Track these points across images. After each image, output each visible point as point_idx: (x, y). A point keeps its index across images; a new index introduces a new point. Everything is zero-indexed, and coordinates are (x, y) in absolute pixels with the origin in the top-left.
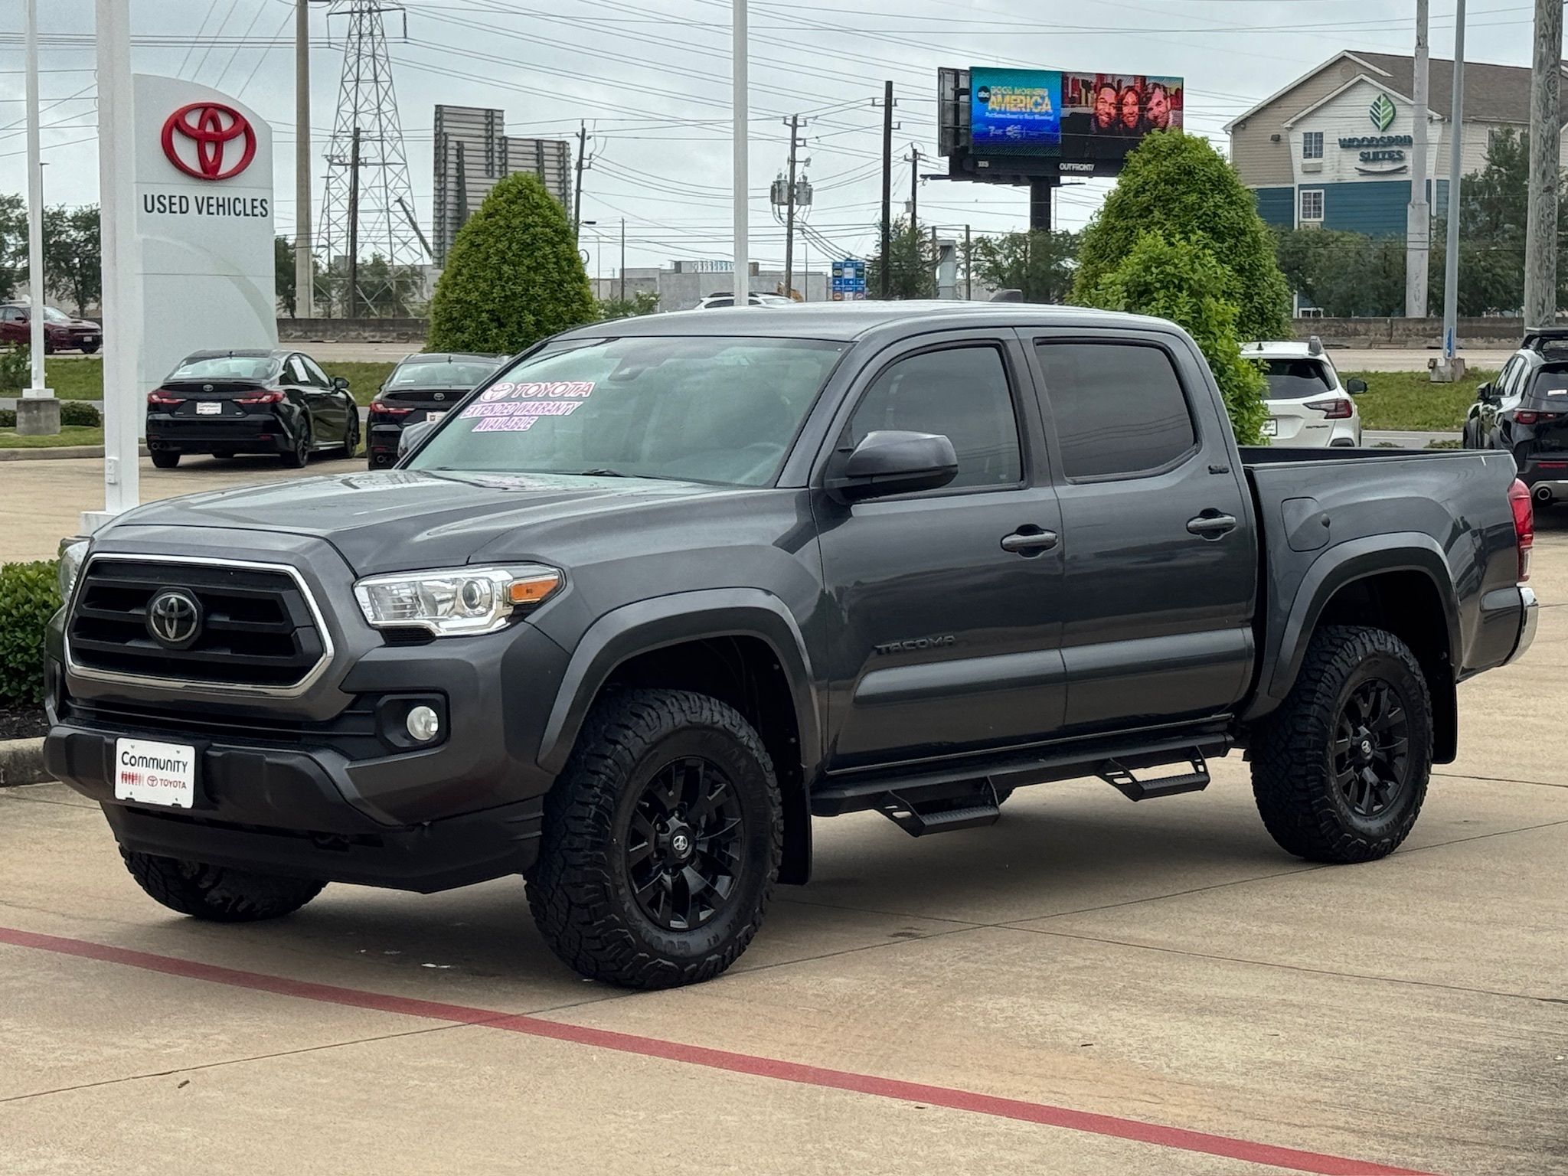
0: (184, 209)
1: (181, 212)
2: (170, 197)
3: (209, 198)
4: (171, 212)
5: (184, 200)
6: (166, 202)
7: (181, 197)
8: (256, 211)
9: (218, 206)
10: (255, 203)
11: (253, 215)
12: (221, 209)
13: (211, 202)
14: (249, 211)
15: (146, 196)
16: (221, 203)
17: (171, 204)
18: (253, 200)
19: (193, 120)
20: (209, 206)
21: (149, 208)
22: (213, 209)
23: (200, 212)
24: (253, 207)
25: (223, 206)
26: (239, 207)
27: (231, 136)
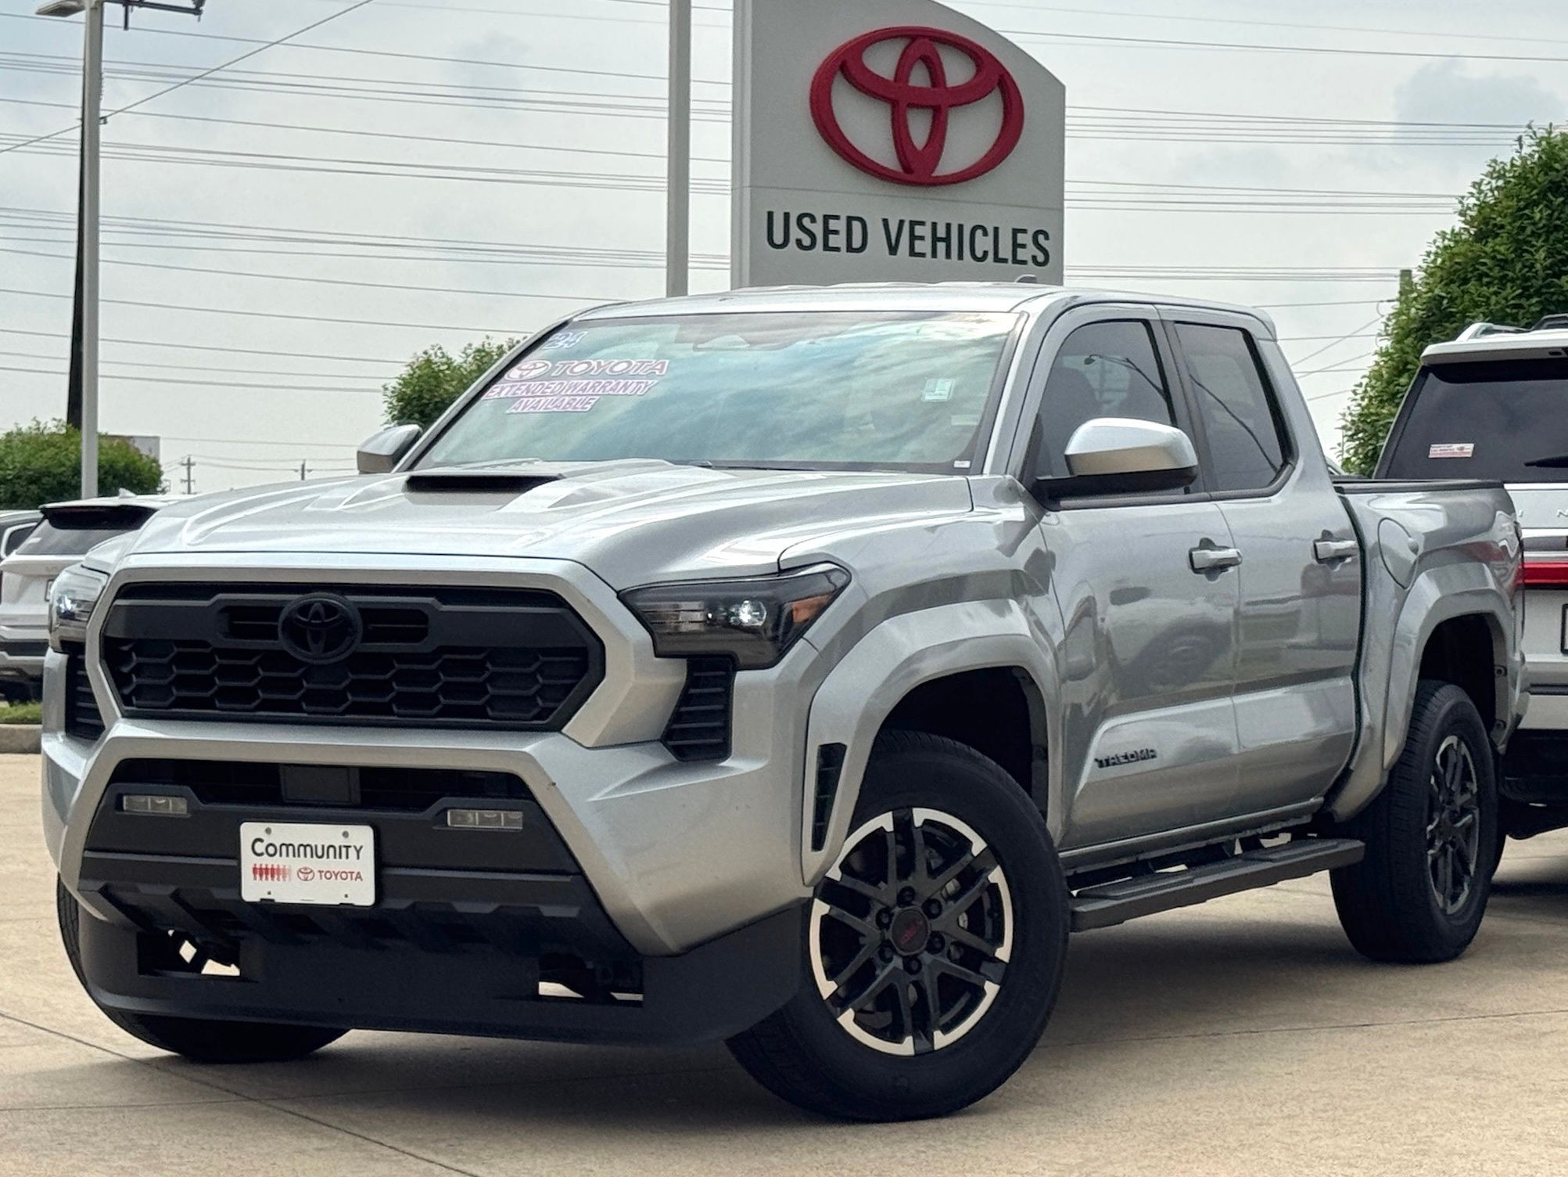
0: (856, 243)
1: (850, 249)
2: (827, 218)
3: (913, 224)
4: (826, 247)
5: (857, 226)
6: (817, 229)
7: (850, 219)
8: (1022, 254)
9: (935, 239)
10: (1021, 238)
11: (1015, 261)
12: (941, 246)
13: (919, 230)
14: (1005, 251)
15: (770, 215)
16: (941, 233)
17: (827, 232)
18: (1016, 232)
20: (913, 238)
21: (778, 238)
22: (923, 246)
23: (893, 249)
24: (1016, 245)
25: (947, 240)
26: (984, 243)
27: (968, 96)
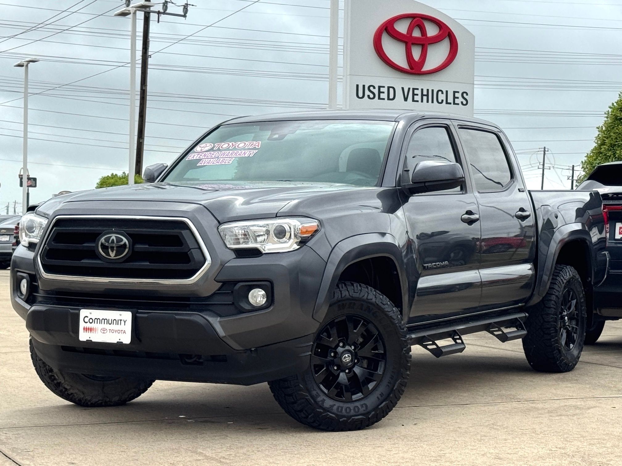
0: (391, 96)
1: (389, 98)
2: (379, 87)
3: (414, 89)
4: (379, 98)
5: (391, 90)
6: (376, 91)
7: (389, 88)
9: (422, 95)
10: (457, 95)
11: (454, 103)
12: (425, 98)
13: (416, 92)
14: (450, 100)
15: (357, 86)
16: (425, 93)
17: (380, 92)
18: (454, 92)
19: (402, 28)
20: (414, 95)
21: (361, 95)
22: (417, 98)
23: (406, 99)
24: (455, 98)
25: (427, 95)
26: (442, 97)
27: (436, 40)
